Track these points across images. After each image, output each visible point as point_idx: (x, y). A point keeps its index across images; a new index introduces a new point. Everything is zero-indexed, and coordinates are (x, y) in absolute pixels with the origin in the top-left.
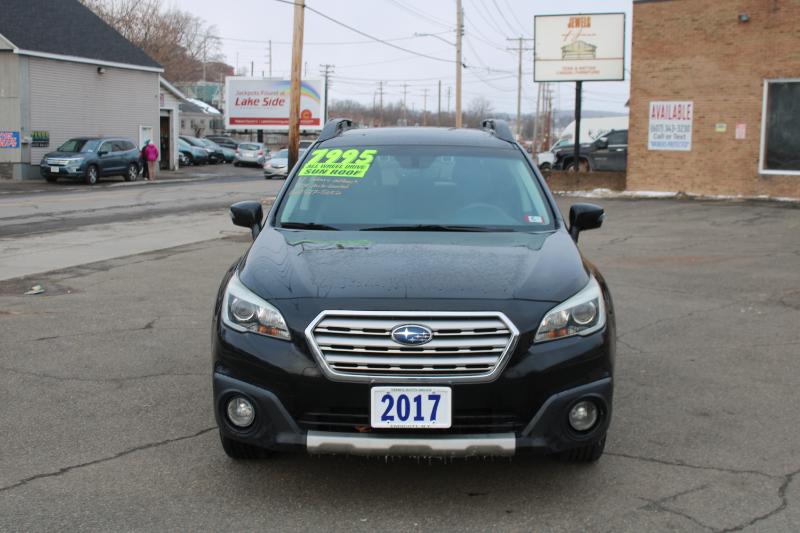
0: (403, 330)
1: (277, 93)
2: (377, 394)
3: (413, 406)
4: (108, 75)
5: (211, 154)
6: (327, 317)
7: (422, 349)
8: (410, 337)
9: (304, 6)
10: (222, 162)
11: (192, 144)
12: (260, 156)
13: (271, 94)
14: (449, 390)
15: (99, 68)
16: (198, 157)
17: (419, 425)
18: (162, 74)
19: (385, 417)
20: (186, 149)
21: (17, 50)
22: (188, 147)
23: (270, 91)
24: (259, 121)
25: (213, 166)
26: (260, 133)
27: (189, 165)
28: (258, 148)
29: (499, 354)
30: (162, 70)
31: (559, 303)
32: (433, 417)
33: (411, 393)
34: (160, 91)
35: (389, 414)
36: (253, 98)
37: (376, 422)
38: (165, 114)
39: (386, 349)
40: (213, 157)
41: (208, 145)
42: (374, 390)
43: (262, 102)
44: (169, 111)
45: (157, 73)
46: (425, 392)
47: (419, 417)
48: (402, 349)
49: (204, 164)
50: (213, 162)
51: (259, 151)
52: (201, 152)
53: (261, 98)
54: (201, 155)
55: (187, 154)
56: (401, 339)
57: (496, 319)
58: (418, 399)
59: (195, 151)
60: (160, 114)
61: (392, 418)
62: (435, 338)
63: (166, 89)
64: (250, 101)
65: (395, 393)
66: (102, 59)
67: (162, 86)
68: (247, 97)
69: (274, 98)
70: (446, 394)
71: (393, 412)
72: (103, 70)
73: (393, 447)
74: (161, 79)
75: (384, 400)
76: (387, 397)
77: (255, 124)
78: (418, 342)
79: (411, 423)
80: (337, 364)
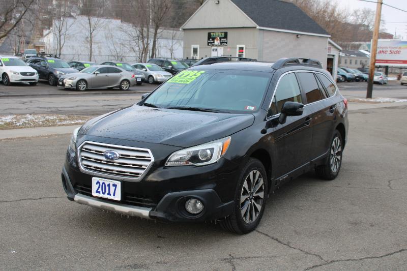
0: (107, 153)
1: (396, 48)
2: (95, 180)
3: (107, 188)
4: (302, 38)
5: (357, 77)
6: (87, 144)
7: (113, 162)
8: (110, 156)
9: (382, 3)
10: (362, 81)
11: (348, 72)
12: (381, 79)
13: (393, 48)
14: (120, 183)
15: (297, 35)
16: (349, 78)
17: (109, 197)
18: (330, 38)
19: (97, 192)
20: (344, 74)
21: (258, 27)
22: (344, 73)
23: (393, 47)
24: (387, 61)
25: (358, 83)
26: (387, 67)
27: (344, 82)
28: (380, 74)
29: (144, 169)
30: (330, 36)
31: (185, 148)
32: (114, 195)
33: (107, 182)
34: (328, 46)
35: (99, 190)
36: (384, 50)
37: (94, 194)
38: (331, 57)
39: (101, 160)
40: (357, 78)
41: (356, 72)
42: (93, 178)
43: (389, 52)
44: (333, 56)
45: (327, 37)
46: (112, 182)
47: (109, 194)
48: (107, 161)
49: (353, 81)
50: (358, 81)
51: (380, 76)
52: (351, 76)
53: (389, 50)
54: (351, 77)
55: (343, 76)
56: (106, 157)
57: (147, 152)
58: (109, 185)
59: (348, 75)
60: (327, 57)
61: (99, 192)
62: (120, 158)
63: (333, 45)
64: (383, 52)
65: (101, 181)
66: (299, 31)
67: (330, 43)
68: (381, 50)
69: (395, 50)
70: (119, 184)
71: (100, 190)
72: (299, 36)
73: (102, 206)
74: (329, 40)
75: (97, 184)
76: (98, 182)
77: (384, 63)
78: (112, 159)
79: (106, 196)
80: (85, 165)
